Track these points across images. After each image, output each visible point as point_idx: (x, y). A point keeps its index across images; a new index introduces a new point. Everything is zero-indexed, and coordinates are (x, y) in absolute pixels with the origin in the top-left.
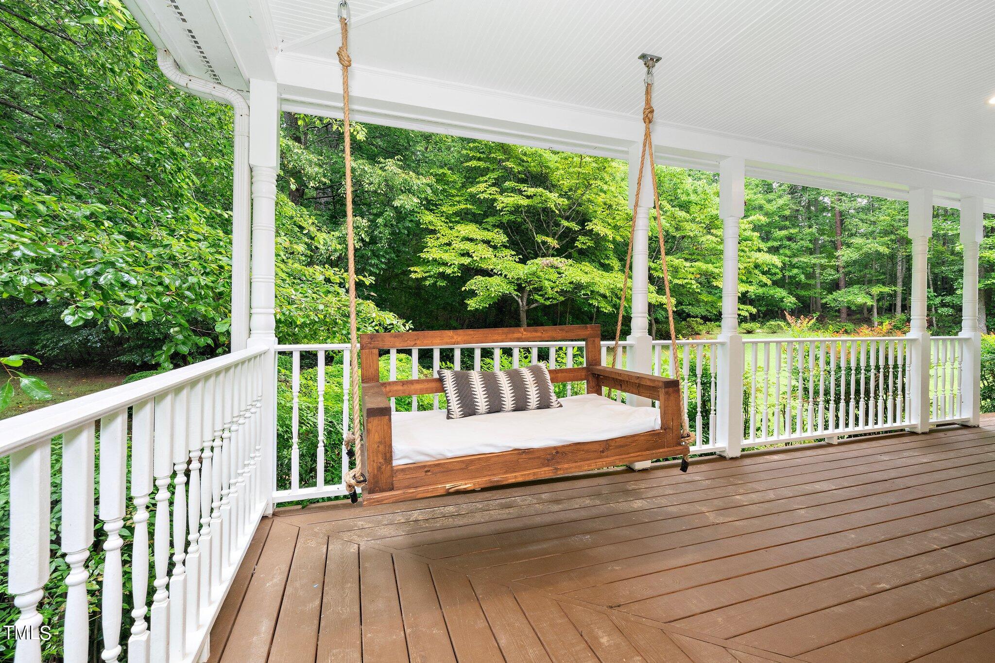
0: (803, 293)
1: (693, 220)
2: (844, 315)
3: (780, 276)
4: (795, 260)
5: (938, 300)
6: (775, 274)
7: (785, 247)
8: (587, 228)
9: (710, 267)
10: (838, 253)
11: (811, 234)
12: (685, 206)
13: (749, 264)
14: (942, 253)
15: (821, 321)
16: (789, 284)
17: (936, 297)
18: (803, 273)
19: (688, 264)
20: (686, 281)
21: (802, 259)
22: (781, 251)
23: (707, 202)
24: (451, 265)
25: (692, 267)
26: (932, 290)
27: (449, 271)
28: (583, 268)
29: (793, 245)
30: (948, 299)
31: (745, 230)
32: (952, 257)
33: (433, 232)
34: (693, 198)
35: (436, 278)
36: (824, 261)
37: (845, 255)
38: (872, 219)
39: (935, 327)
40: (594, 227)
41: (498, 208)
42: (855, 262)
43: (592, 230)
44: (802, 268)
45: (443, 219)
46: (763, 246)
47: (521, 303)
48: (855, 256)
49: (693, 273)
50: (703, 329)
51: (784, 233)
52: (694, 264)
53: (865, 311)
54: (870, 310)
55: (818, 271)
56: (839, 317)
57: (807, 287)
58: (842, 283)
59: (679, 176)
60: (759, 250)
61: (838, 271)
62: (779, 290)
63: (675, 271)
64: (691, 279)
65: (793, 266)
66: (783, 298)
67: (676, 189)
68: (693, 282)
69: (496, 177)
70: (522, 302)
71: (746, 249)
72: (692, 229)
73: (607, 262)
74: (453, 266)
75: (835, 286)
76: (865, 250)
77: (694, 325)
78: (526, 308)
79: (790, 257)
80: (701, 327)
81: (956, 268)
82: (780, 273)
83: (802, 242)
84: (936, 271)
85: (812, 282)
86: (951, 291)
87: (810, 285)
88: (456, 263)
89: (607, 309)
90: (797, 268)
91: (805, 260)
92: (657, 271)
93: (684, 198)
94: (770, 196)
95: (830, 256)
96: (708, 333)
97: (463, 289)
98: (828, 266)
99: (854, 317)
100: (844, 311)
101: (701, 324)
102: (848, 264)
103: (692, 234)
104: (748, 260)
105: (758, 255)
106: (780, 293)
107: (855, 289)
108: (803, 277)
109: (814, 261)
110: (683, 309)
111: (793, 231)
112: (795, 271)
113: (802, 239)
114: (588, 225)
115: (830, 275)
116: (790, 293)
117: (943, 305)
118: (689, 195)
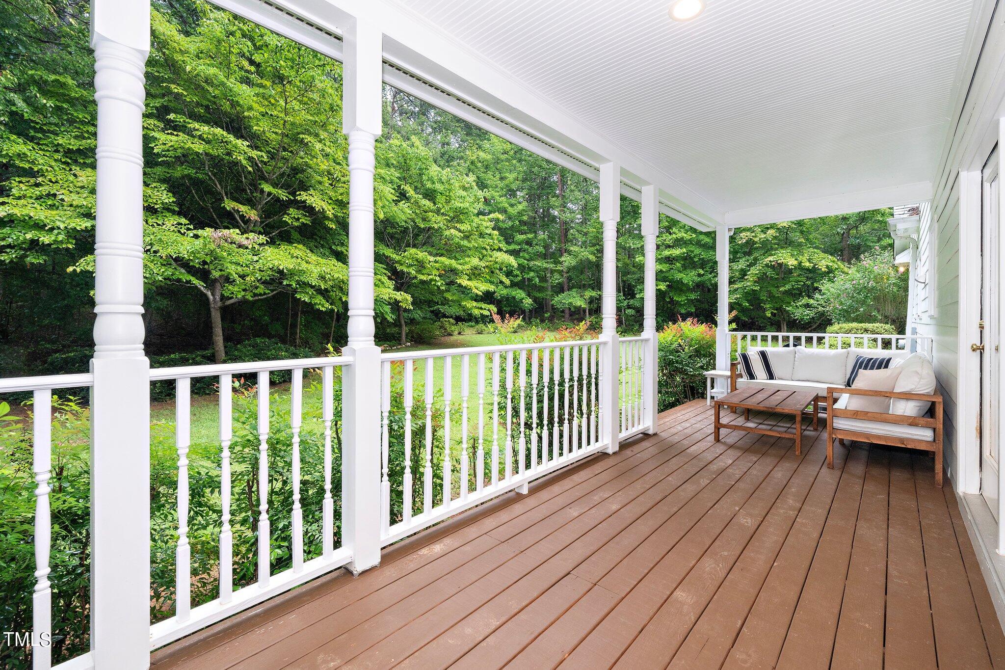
0: (538, 295)
1: (438, 212)
2: (567, 316)
3: (520, 278)
4: (532, 263)
5: (625, 303)
6: (517, 276)
7: (524, 251)
8: (299, 198)
9: (453, 263)
10: (563, 259)
11: (544, 240)
12: (430, 195)
13: (490, 263)
14: (628, 265)
15: (551, 320)
16: (528, 286)
17: (625, 300)
18: (538, 276)
19: (432, 259)
20: (430, 277)
21: (537, 263)
22: (521, 255)
23: (451, 194)
24: (52, 229)
25: (436, 262)
26: (622, 294)
27: (46, 239)
28: (292, 251)
29: (530, 249)
30: (632, 302)
31: (486, 228)
32: (634, 269)
33: (30, 173)
34: (439, 187)
35: (24, 249)
36: (552, 266)
37: (567, 261)
38: (585, 230)
39: (624, 326)
40: (307, 198)
41: (155, 151)
42: (574, 268)
43: (305, 202)
44: (537, 272)
45: (57, 156)
46: (503, 246)
47: (211, 298)
48: (574, 263)
49: (438, 269)
50: (455, 329)
51: (523, 237)
52: (438, 258)
53: (582, 311)
54: (584, 311)
55: (548, 275)
56: (563, 317)
57: (541, 289)
58: (566, 287)
59: (425, 161)
60: (500, 250)
61: (562, 276)
62: (519, 291)
63: (421, 265)
64: (435, 275)
65: (530, 269)
66: (523, 299)
67: (421, 175)
68: (438, 278)
69: (158, 105)
70: (213, 295)
71: (488, 247)
72: (437, 221)
73: (339, 249)
74: (56, 232)
75: (560, 289)
76: (580, 257)
77: (447, 325)
78: (219, 304)
79: (528, 260)
80: (453, 328)
81: (636, 276)
82: (520, 275)
83: (538, 247)
84: (625, 278)
85: (544, 285)
86: (633, 296)
87: (543, 287)
88: (62, 226)
89: (323, 305)
90: (533, 271)
91: (539, 264)
92: (402, 265)
93: (429, 185)
94: (513, 201)
95: (557, 262)
96: (459, 333)
97: (70, 269)
98: (555, 270)
99: (574, 317)
100: (567, 311)
101: (453, 325)
102: (569, 269)
103: (436, 226)
104: (490, 259)
105: (499, 254)
106: (519, 294)
107: (574, 292)
108: (537, 280)
109: (545, 265)
110: (439, 309)
111: (530, 236)
112: (532, 274)
113: (536, 244)
114: (300, 194)
115: (557, 279)
116: (529, 295)
117: (629, 307)
118: (434, 183)
